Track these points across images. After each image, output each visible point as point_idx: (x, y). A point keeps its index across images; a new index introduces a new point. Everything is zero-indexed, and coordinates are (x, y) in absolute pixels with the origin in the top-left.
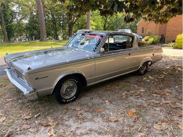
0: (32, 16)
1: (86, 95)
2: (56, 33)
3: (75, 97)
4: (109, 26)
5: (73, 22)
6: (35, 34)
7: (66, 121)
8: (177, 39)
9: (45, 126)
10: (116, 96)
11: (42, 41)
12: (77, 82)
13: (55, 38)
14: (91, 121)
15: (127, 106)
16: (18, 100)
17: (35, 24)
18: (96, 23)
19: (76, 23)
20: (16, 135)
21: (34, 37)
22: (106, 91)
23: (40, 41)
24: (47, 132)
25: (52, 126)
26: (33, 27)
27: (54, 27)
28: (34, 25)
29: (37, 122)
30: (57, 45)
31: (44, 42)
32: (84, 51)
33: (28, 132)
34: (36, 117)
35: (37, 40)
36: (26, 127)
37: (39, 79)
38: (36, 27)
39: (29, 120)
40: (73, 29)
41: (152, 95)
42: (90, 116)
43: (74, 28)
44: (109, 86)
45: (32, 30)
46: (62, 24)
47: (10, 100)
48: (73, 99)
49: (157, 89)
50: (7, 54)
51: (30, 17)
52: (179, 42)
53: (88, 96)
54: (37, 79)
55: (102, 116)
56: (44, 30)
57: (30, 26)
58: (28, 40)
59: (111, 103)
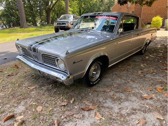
0: (8, 2)
1: (104, 76)
2: (34, 20)
3: (99, 79)
4: (84, 11)
5: (50, 7)
6: (14, 21)
7: (104, 103)
8: (153, 21)
9: (87, 111)
10: (135, 76)
11: (22, 28)
12: (101, 64)
13: (33, 25)
14: (128, 101)
15: (151, 84)
16: (41, 87)
17: (12, 10)
18: (72, 9)
19: (53, 9)
20: (65, 123)
21: (11, 24)
22: (122, 72)
23: (20, 28)
24: (94, 117)
25: (93, 110)
26: (10, 13)
27: (31, 13)
28: (11, 12)
29: (76, 107)
30: (40, 31)
31: (25, 28)
32: (102, 33)
33: (75, 119)
34: (73, 103)
35: (16, 27)
36: (69, 113)
37: (76, 63)
38: (13, 13)
39: (67, 106)
40: (51, 15)
41: (164, 72)
42: (123, 96)
43: (51, 13)
44: (121, 66)
45: (9, 17)
46: (39, 10)
47: (33, 87)
48: (98, 81)
49: (164, 66)
50: (18, 39)
51: (6, 3)
52: (155, 24)
53: (107, 78)
54: (74, 63)
55: (135, 95)
56: (23, 16)
57: (7, 13)
58: (6, 27)
59: (133, 81)
